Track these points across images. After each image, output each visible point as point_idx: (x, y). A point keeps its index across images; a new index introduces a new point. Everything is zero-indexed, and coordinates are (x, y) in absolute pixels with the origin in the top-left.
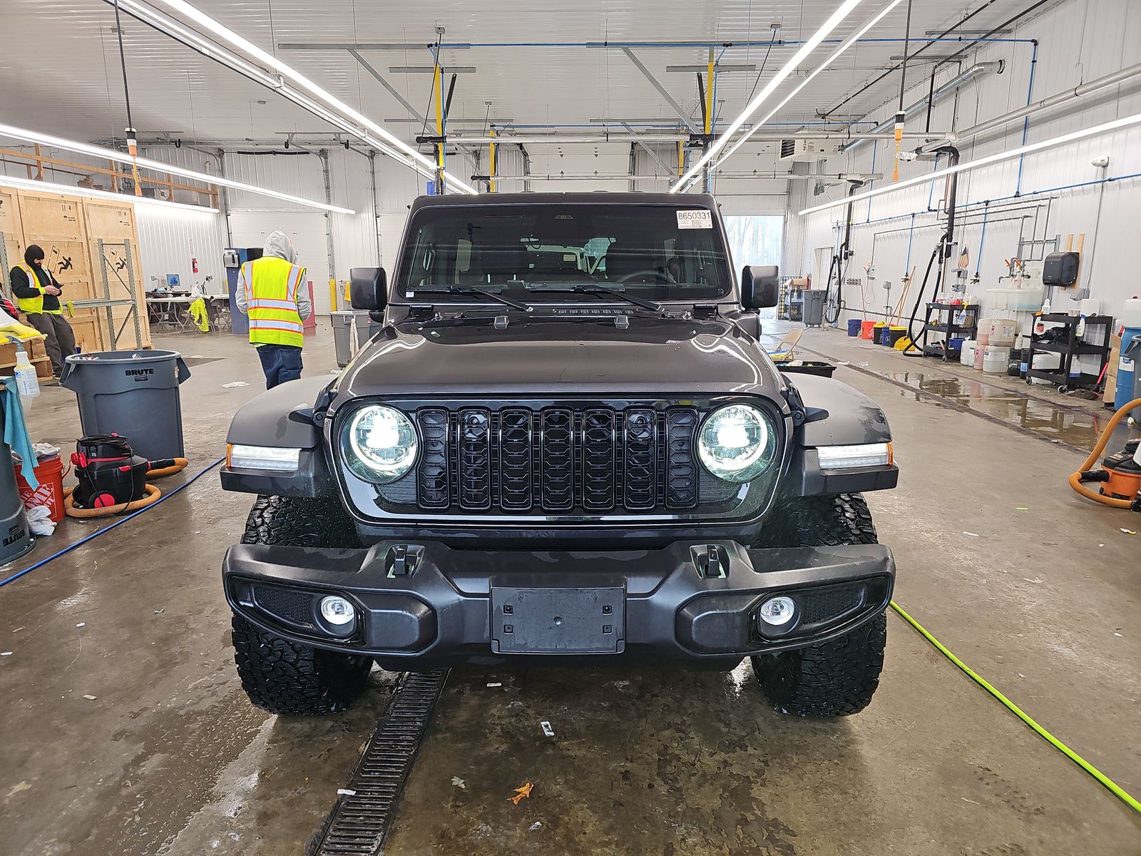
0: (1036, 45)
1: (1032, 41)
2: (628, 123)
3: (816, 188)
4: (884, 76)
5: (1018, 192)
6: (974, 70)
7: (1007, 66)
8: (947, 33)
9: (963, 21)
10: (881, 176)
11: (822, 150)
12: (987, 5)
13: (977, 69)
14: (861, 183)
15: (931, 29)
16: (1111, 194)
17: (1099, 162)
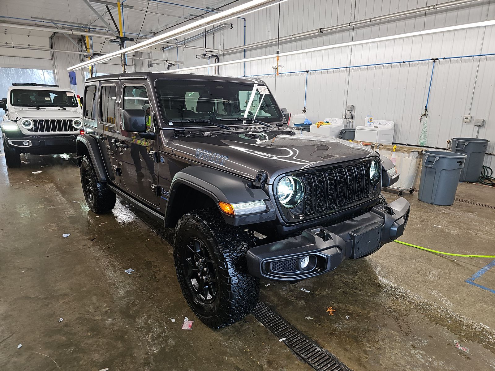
0: (245, 20)
1: (244, 19)
2: (55, 22)
3: (148, 64)
4: (186, 21)
5: (244, 75)
6: (223, 26)
7: (234, 26)
8: (215, 9)
9: (223, 6)
10: (182, 63)
11: (156, 49)
12: (233, 2)
13: (224, 25)
14: (173, 65)
15: (208, 6)
16: (279, 79)
17: (274, 67)
